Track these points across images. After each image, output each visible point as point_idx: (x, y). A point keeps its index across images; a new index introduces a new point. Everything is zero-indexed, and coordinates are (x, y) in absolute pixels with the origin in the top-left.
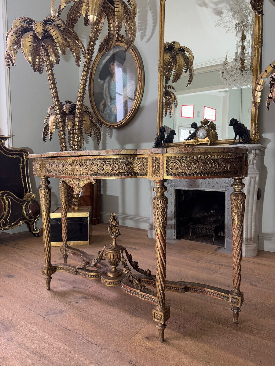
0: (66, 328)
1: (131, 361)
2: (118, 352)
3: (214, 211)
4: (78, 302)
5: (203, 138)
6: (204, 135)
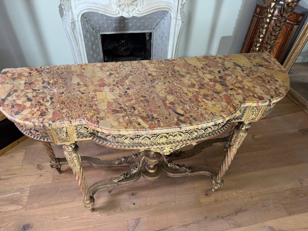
0: (159, 229)
1: (218, 217)
3: (124, 41)
4: (134, 202)
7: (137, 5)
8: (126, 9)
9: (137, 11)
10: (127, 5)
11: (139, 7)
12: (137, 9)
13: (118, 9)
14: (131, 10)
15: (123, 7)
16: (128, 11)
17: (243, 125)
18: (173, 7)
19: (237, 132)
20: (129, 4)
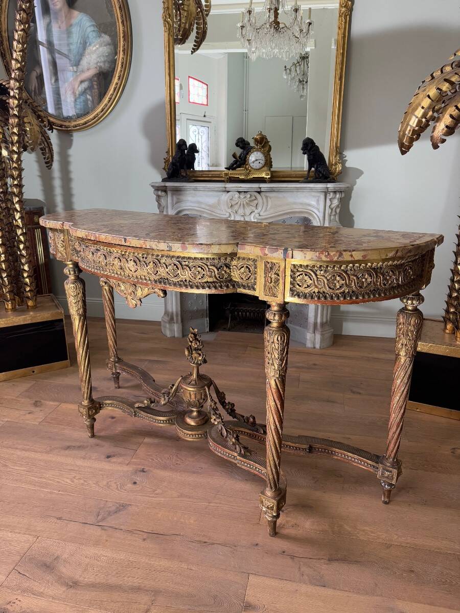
2: (257, 545)
4: (136, 481)
5: (258, 167)
6: (260, 163)
7: (258, 206)
8: (241, 211)
9: (257, 215)
10: (242, 205)
11: (260, 209)
12: (256, 211)
13: (230, 210)
14: (248, 212)
15: (236, 208)
16: (243, 214)
18: (316, 211)
20: (245, 203)
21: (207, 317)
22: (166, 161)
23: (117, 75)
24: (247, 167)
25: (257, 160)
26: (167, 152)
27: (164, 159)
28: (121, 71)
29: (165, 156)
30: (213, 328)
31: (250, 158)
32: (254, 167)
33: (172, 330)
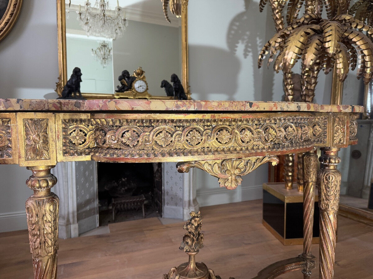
3: (126, 179)
5: (142, 91)
6: (143, 88)
17: (330, 158)
19: (326, 175)
21: (97, 214)
22: (58, 85)
23: (9, 13)
24: (133, 91)
25: (141, 86)
26: (58, 78)
27: (56, 83)
28: (14, 10)
29: (57, 81)
30: (102, 223)
31: (135, 85)
32: (139, 91)
33: (68, 232)
